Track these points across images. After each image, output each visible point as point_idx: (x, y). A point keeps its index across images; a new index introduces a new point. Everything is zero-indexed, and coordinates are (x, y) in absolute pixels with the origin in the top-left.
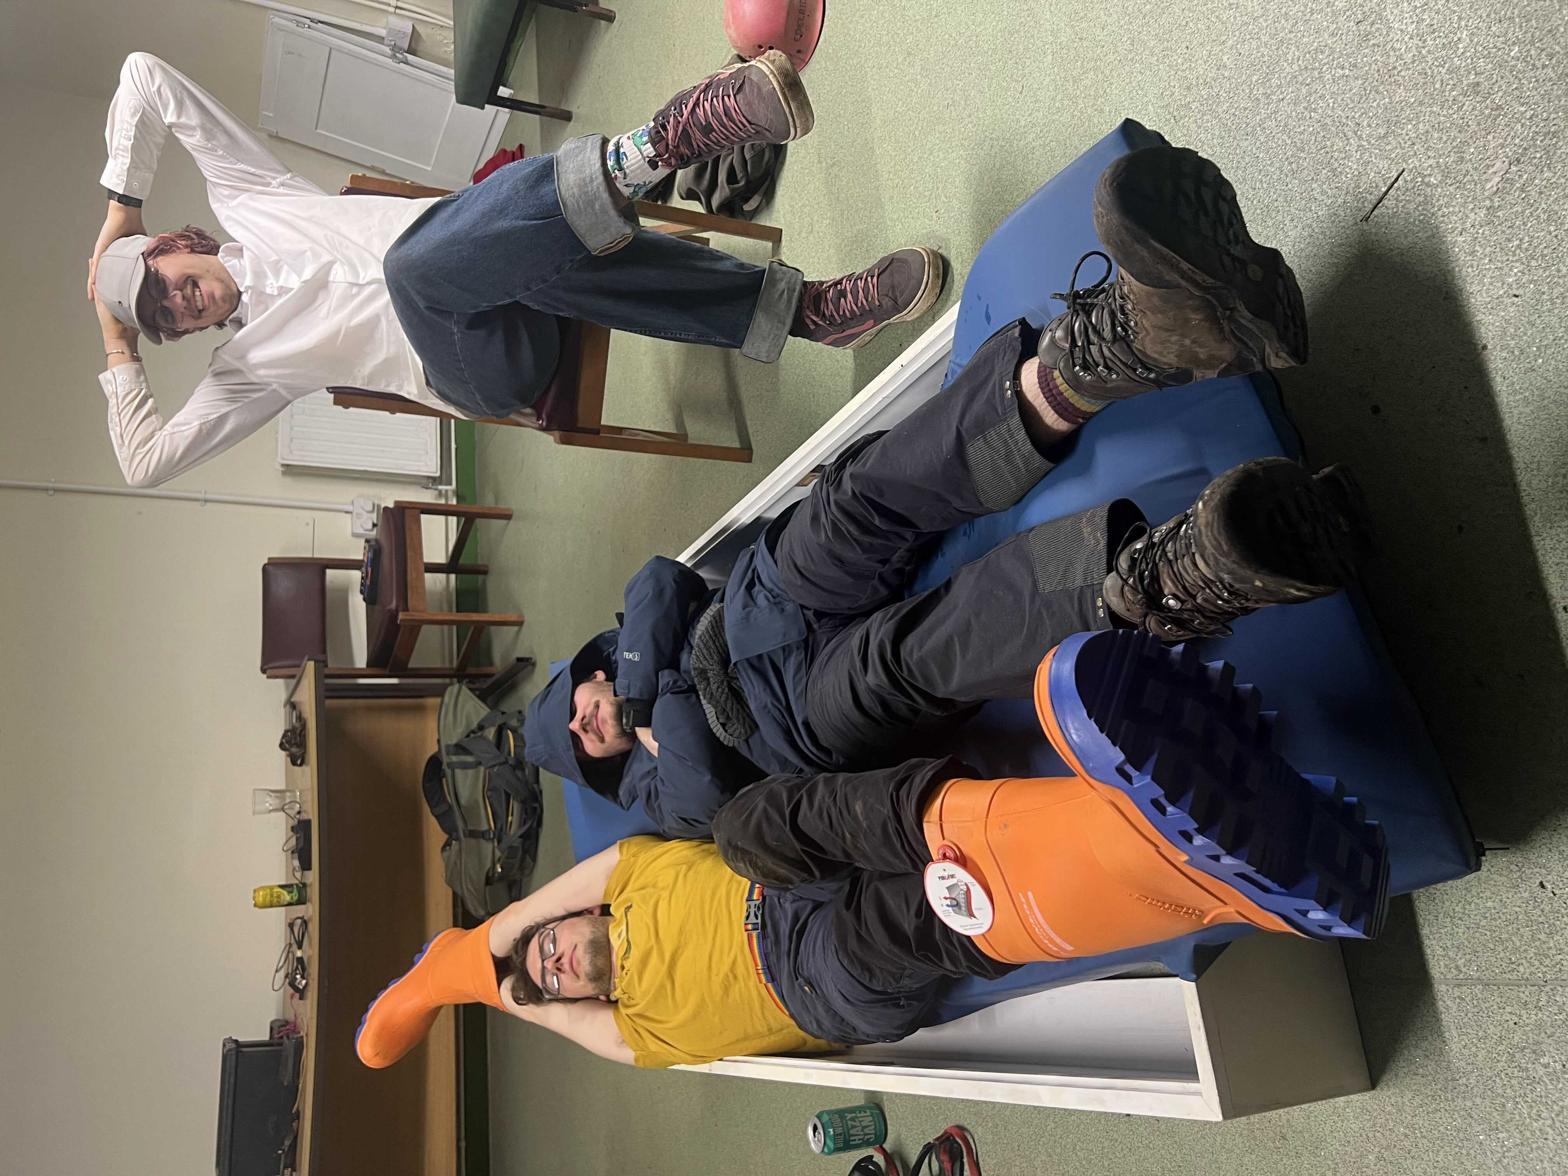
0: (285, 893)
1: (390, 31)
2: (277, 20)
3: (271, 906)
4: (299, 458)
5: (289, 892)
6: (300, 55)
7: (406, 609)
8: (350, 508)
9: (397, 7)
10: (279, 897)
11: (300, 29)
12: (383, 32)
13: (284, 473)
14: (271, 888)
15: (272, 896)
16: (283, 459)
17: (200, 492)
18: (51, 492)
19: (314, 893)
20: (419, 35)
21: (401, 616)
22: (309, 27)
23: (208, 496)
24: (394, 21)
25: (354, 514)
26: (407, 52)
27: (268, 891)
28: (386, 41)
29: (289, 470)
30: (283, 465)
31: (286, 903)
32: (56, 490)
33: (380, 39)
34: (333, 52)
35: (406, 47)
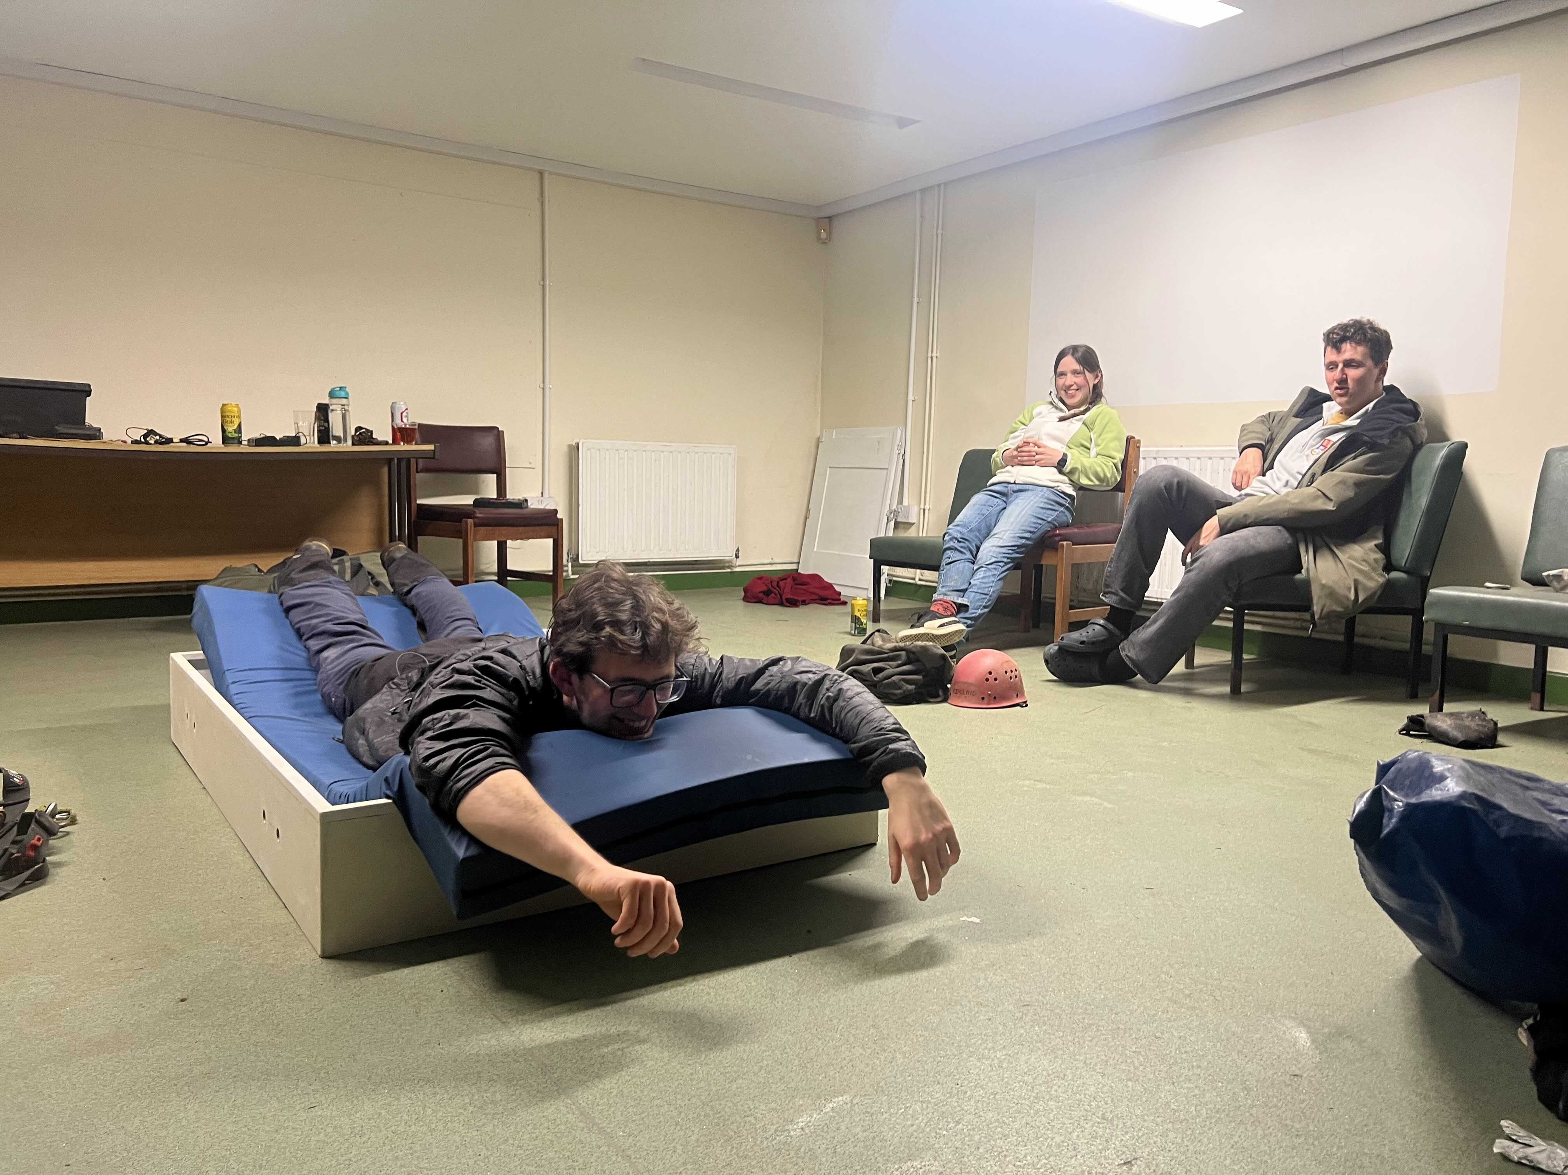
0: (235, 427)
1: (908, 507)
2: (899, 432)
3: (222, 417)
4: (584, 454)
5: (235, 431)
6: (878, 449)
7: (476, 525)
8: (546, 495)
9: (924, 510)
10: (232, 422)
11: (896, 448)
12: (905, 503)
13: (570, 446)
14: (239, 417)
15: (234, 417)
16: (583, 443)
17: (550, 384)
18: (542, 283)
19: (233, 449)
20: (909, 529)
21: (470, 521)
22: (899, 454)
23: (547, 391)
24: (915, 510)
25: (542, 498)
26: (895, 522)
27: (237, 414)
28: (900, 506)
29: (575, 449)
30: (578, 444)
31: (226, 428)
32: (544, 286)
33: (900, 501)
34: (885, 471)
35: (898, 520)
